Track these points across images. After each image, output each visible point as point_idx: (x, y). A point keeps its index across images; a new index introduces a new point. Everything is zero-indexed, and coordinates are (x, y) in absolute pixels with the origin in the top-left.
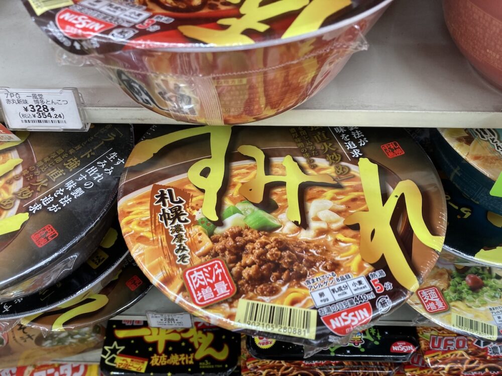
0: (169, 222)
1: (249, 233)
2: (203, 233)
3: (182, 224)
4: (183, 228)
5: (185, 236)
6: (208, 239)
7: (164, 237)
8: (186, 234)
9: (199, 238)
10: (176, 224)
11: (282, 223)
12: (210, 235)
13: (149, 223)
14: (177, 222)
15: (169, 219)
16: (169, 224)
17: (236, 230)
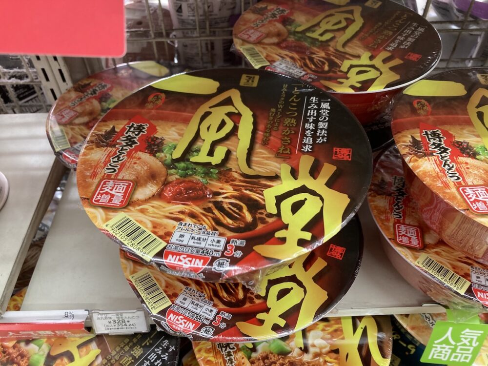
0: (224, 349)
1: (272, 357)
2: (245, 357)
3: (231, 351)
4: (232, 353)
5: (234, 359)
6: (248, 361)
7: (221, 360)
8: (234, 358)
9: (243, 361)
10: (228, 351)
11: (292, 348)
12: (249, 358)
13: (212, 350)
14: (228, 350)
15: (223, 347)
16: (223, 351)
17: (264, 355)
